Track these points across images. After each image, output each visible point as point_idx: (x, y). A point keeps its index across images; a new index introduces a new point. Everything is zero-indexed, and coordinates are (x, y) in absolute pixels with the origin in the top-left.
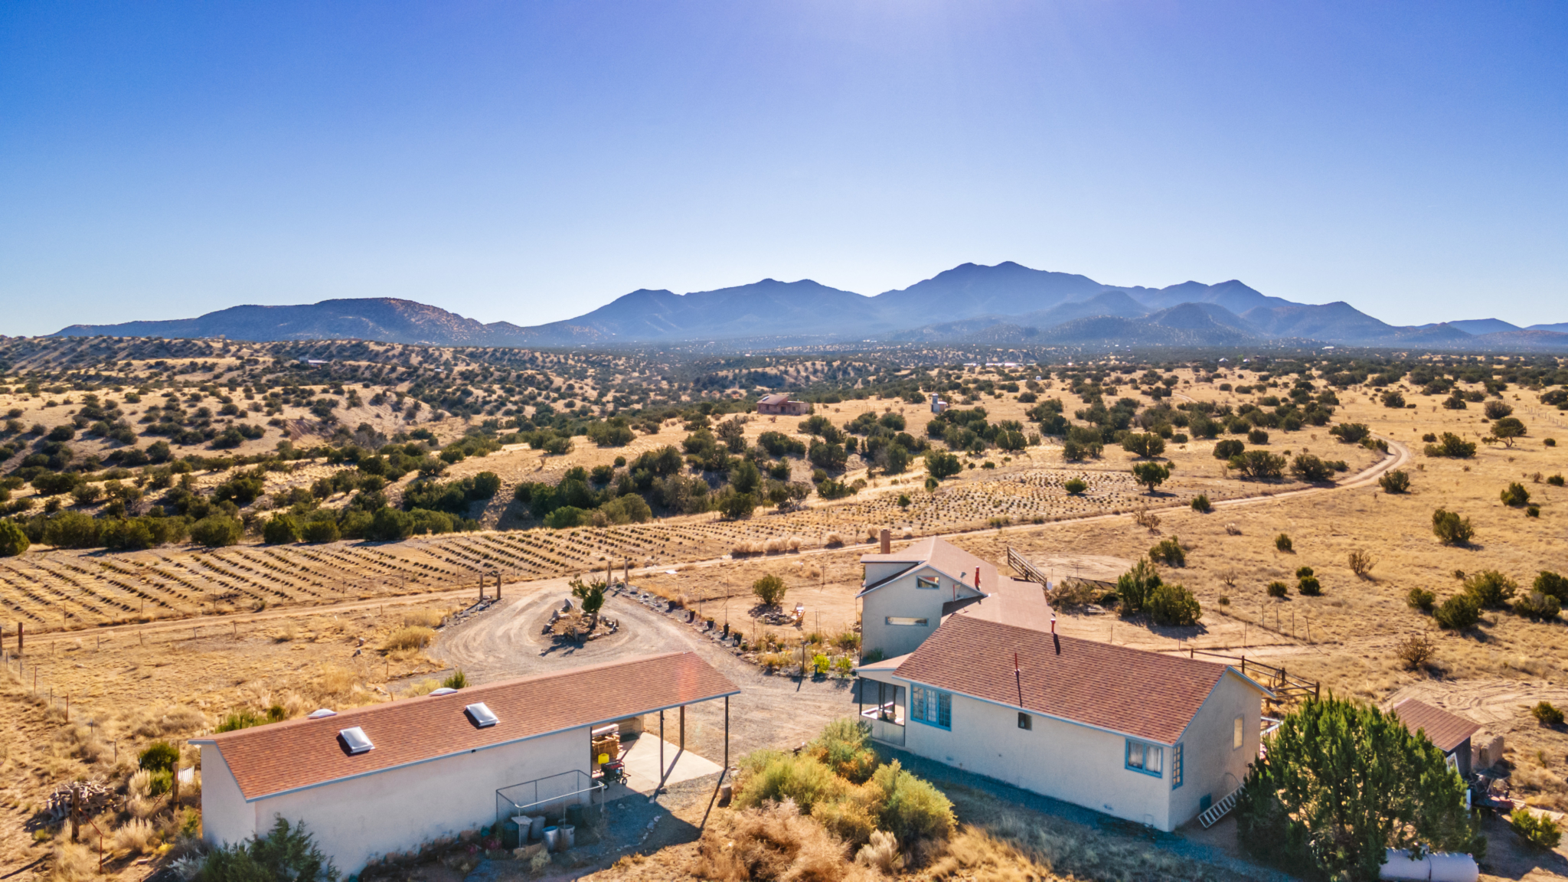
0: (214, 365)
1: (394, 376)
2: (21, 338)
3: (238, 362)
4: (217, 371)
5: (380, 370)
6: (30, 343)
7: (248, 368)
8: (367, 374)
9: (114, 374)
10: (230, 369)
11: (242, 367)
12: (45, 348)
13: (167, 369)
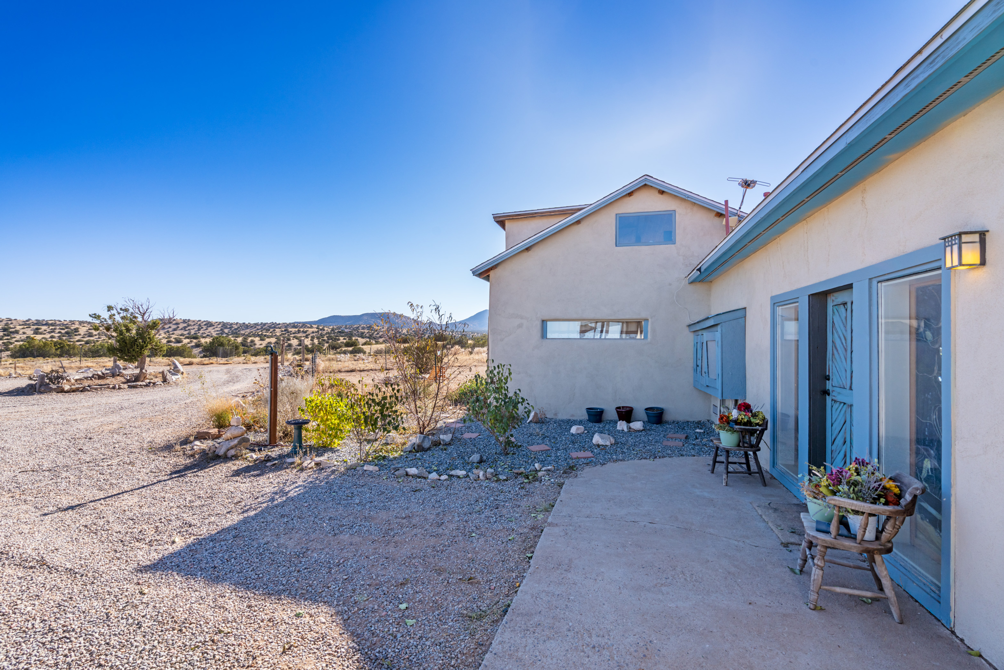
0: (307, 331)
1: (378, 336)
2: (244, 323)
3: (317, 330)
4: (308, 333)
5: (373, 334)
6: (247, 325)
7: (320, 332)
8: (367, 335)
9: (268, 334)
10: (313, 332)
11: (318, 332)
12: (252, 327)
13: (288, 332)
